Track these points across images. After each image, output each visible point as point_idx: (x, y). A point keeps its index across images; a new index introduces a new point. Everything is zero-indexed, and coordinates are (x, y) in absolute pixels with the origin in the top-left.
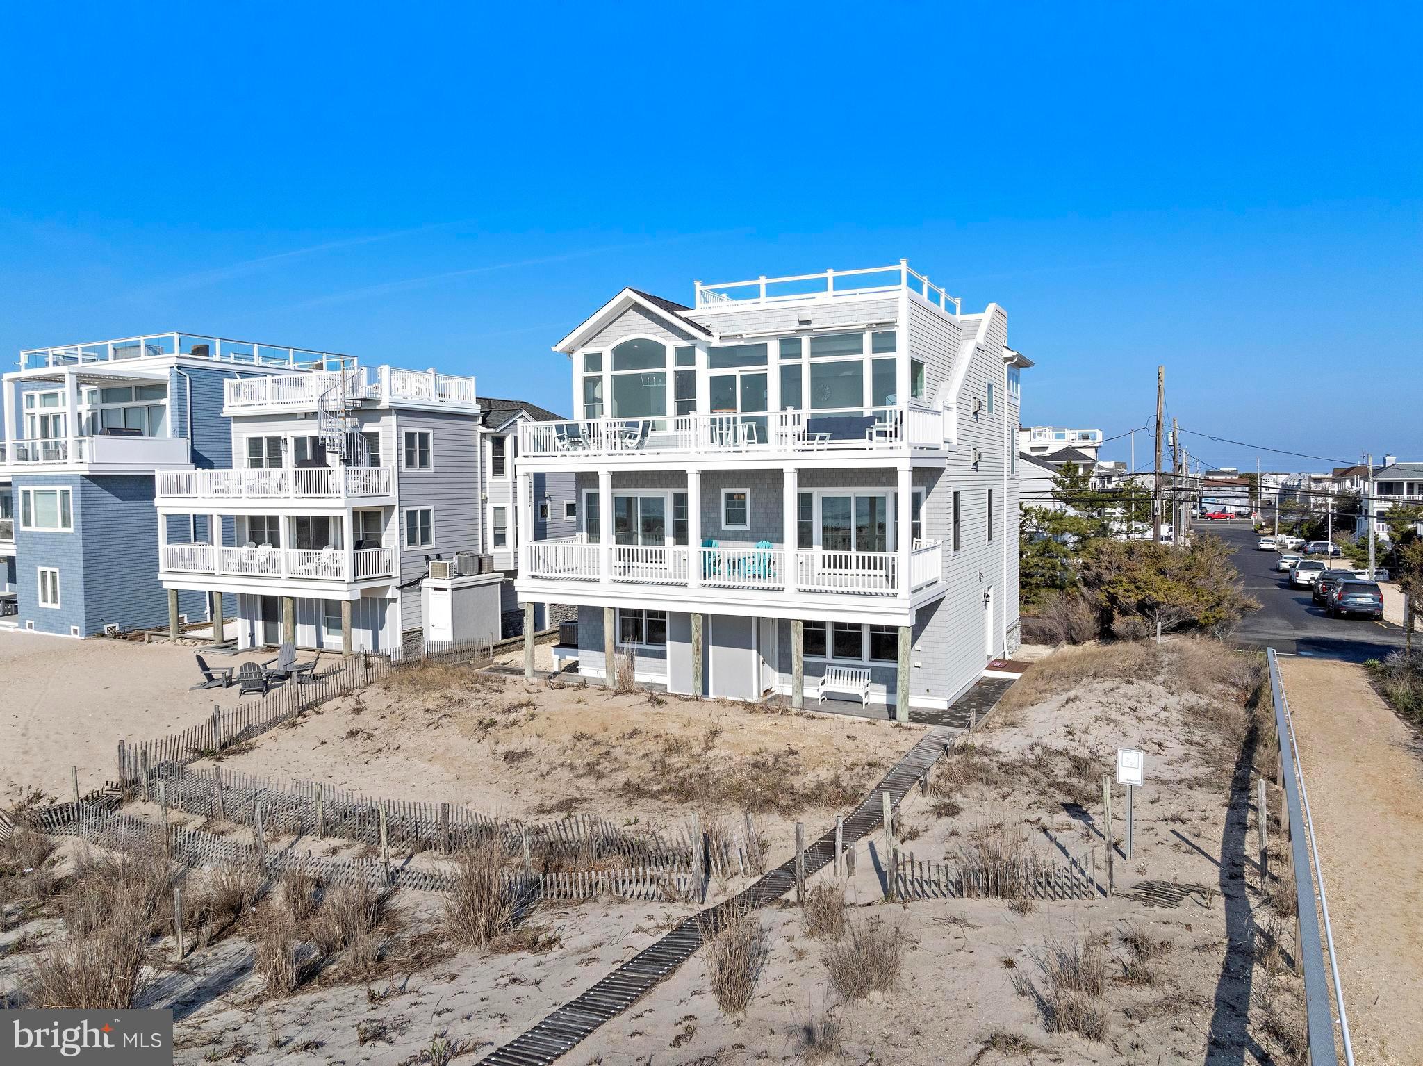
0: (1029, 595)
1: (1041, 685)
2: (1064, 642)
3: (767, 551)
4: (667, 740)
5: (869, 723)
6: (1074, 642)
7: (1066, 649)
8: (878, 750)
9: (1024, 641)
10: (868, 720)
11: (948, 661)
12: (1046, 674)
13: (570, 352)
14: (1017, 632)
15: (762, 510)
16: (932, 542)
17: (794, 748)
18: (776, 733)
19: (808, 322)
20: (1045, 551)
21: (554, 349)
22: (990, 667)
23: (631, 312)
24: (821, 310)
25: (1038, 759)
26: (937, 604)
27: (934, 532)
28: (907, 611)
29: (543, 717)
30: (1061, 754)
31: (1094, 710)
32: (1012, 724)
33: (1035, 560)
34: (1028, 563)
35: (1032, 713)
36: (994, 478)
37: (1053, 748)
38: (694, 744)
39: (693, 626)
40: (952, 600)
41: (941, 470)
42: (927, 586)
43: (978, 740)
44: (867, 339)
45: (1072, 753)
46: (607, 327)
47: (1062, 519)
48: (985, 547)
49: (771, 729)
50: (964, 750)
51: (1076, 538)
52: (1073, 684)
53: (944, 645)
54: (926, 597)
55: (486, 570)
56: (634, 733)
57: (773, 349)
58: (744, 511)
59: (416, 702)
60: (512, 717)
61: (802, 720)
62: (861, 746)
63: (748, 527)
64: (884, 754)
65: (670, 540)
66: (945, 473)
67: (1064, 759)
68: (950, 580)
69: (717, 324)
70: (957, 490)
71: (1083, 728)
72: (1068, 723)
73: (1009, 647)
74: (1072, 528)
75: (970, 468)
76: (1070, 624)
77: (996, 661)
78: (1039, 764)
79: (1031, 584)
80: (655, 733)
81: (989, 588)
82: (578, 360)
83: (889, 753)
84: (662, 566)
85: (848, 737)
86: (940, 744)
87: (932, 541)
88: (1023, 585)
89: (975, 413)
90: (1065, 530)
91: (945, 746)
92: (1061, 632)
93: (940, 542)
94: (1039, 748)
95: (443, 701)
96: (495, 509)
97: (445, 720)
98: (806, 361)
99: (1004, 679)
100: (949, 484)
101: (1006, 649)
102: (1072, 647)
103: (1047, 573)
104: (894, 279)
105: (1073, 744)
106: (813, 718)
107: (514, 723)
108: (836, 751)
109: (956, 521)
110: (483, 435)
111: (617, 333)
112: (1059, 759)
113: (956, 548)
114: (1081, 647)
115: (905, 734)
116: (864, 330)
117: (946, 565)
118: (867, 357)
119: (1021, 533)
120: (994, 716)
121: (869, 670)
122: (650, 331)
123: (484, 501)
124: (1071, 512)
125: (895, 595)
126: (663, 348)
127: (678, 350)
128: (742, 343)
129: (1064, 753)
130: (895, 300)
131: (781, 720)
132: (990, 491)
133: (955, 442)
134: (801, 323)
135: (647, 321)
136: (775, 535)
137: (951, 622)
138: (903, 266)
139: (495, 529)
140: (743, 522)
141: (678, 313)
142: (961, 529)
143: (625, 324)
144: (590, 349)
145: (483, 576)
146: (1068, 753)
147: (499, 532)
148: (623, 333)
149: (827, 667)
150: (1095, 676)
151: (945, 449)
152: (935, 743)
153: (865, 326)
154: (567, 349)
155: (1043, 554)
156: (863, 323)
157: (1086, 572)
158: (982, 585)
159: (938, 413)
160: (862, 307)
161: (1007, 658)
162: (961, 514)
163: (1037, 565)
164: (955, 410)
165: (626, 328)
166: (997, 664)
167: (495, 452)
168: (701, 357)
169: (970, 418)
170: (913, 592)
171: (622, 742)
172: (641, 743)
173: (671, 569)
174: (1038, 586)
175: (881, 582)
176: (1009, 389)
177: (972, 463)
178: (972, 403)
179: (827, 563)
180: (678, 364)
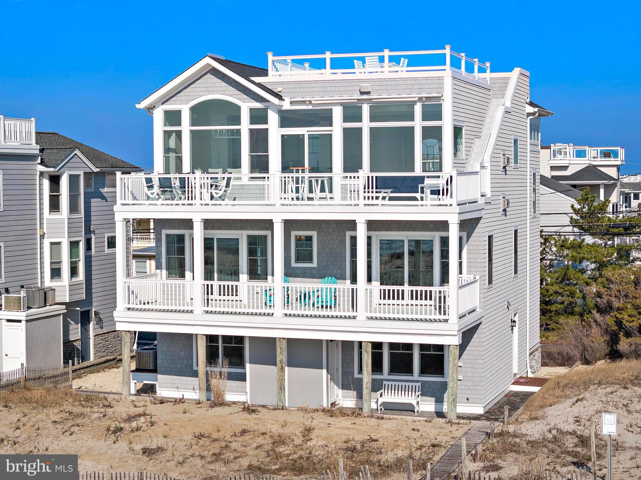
0: (549, 322)
1: (558, 392)
2: (579, 362)
3: (333, 286)
4: (271, 437)
5: (426, 421)
6: (587, 362)
7: (580, 367)
8: (438, 437)
9: (544, 364)
10: (425, 419)
11: (484, 374)
12: (561, 384)
13: (151, 108)
14: (538, 354)
15: (327, 250)
16: (471, 278)
17: (374, 438)
18: (357, 429)
19: (368, 93)
20: (564, 279)
21: (138, 106)
22: (516, 383)
23: (209, 75)
24: (379, 83)
25: (555, 437)
26: (476, 328)
27: (473, 269)
28: (456, 333)
29: (161, 424)
30: (571, 433)
31: (597, 406)
32: (536, 419)
33: (556, 288)
34: (548, 291)
35: (549, 411)
36: (519, 219)
37: (565, 430)
38: (295, 438)
39: (278, 349)
40: (487, 325)
41: (478, 220)
42: (469, 313)
43: (511, 429)
44: (418, 109)
45: (579, 433)
46: (186, 88)
47: (580, 247)
48: (512, 280)
49: (352, 426)
50: (501, 434)
51: (593, 266)
52: (582, 391)
53: (481, 362)
54: (469, 321)
55: (50, 303)
56: (244, 432)
57: (338, 113)
58: (311, 251)
59: (40, 416)
60: (134, 424)
61: (374, 421)
62: (423, 435)
63: (315, 264)
64: (442, 439)
65: (244, 277)
66: (482, 221)
67: (572, 437)
68: (485, 308)
69: (288, 90)
70: (490, 234)
71: (588, 418)
72: (577, 415)
73: (531, 367)
74: (589, 257)
75: (500, 214)
76: (583, 345)
77: (521, 378)
78: (555, 440)
79: (551, 312)
80: (260, 432)
81: (515, 315)
82: (158, 116)
83: (445, 439)
84: (237, 298)
85: (413, 430)
86: (482, 432)
87: (472, 276)
88: (543, 312)
89: (504, 167)
90: (583, 258)
91: (487, 433)
92: (576, 353)
93: (478, 277)
94: (555, 431)
95: (65, 415)
96: (52, 244)
97: (75, 429)
98: (366, 125)
99: (527, 392)
100: (485, 230)
101: (529, 369)
102: (585, 367)
103: (567, 300)
104: (440, 60)
105: (579, 428)
106: (382, 418)
107: (138, 429)
108: (406, 439)
109: (490, 260)
110: (42, 174)
111: (195, 94)
112: (569, 437)
113: (490, 282)
114: (592, 367)
115: (455, 427)
116: (415, 102)
117: (483, 296)
118: (418, 124)
119: (542, 260)
120: (521, 415)
121: (420, 384)
122: (227, 93)
123: (42, 236)
124: (589, 240)
125: (446, 321)
126: (238, 108)
127: (252, 110)
128: (310, 107)
129: (573, 433)
130: (441, 78)
131: (358, 421)
132: (516, 231)
133: (489, 195)
134: (362, 93)
135: (224, 84)
136: (339, 272)
137: (487, 343)
138: (447, 51)
139: (51, 263)
140: (310, 260)
141: (252, 78)
142: (494, 266)
143: (203, 85)
144: (169, 107)
145: (48, 308)
146: (575, 433)
147: (56, 266)
148: (201, 93)
149: (384, 382)
150: (600, 384)
151: (481, 201)
152: (479, 431)
153: (416, 99)
154: (149, 106)
155: (561, 282)
156: (414, 96)
157: (598, 299)
158: (510, 312)
159: (476, 173)
160: (414, 82)
161: (529, 376)
162: (494, 253)
163: (556, 292)
164: (489, 168)
165: (204, 89)
166: (522, 380)
167: (52, 190)
168: (273, 118)
169: (500, 172)
170: (460, 318)
171: (236, 439)
172: (252, 439)
173: (245, 301)
174: (557, 313)
175: (431, 310)
176: (531, 139)
177: (501, 210)
178: (501, 160)
179: (385, 295)
180: (252, 123)
